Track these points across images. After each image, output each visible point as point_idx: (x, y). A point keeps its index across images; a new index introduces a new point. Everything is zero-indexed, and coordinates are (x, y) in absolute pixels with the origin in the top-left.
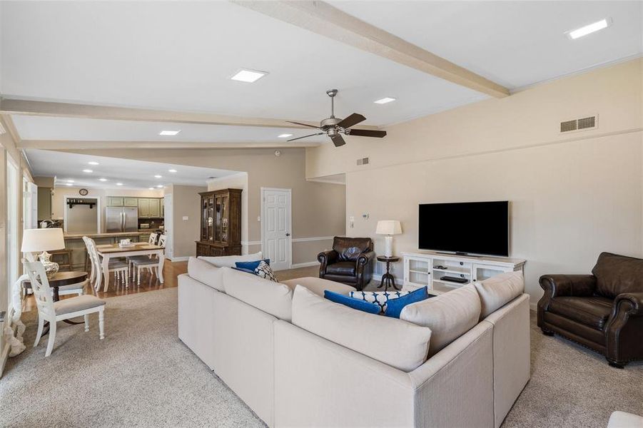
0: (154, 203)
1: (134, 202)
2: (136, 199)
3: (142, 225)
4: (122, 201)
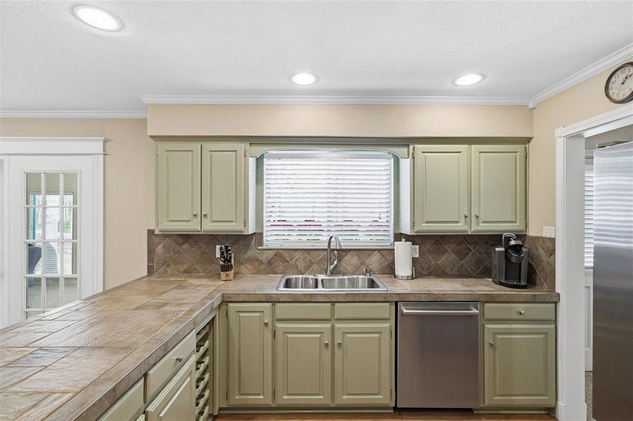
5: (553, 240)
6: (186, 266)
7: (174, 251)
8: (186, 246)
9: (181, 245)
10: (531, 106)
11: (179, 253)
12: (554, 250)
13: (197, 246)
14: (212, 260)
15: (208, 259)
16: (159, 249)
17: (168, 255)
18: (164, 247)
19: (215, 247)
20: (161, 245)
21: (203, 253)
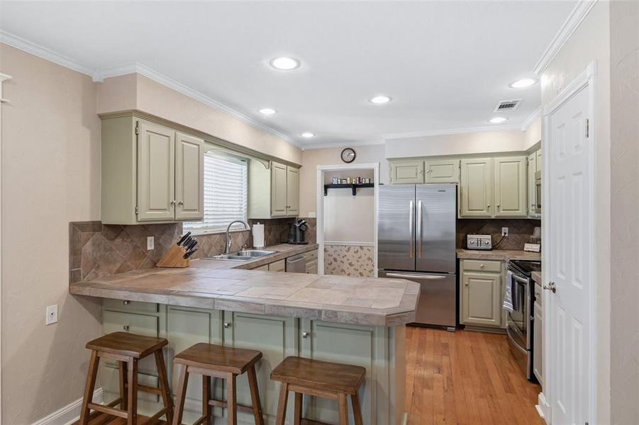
0: (509, 171)
1: (448, 172)
2: (456, 161)
3: (472, 239)
4: (420, 168)
5: (315, 219)
6: (118, 265)
7: (105, 249)
8: (118, 241)
9: (113, 240)
10: (303, 150)
11: (111, 249)
12: (316, 224)
13: (129, 240)
14: (144, 253)
15: (140, 253)
16: (88, 248)
17: (99, 255)
18: (93, 245)
19: (147, 240)
20: (89, 243)
21: (135, 247)
